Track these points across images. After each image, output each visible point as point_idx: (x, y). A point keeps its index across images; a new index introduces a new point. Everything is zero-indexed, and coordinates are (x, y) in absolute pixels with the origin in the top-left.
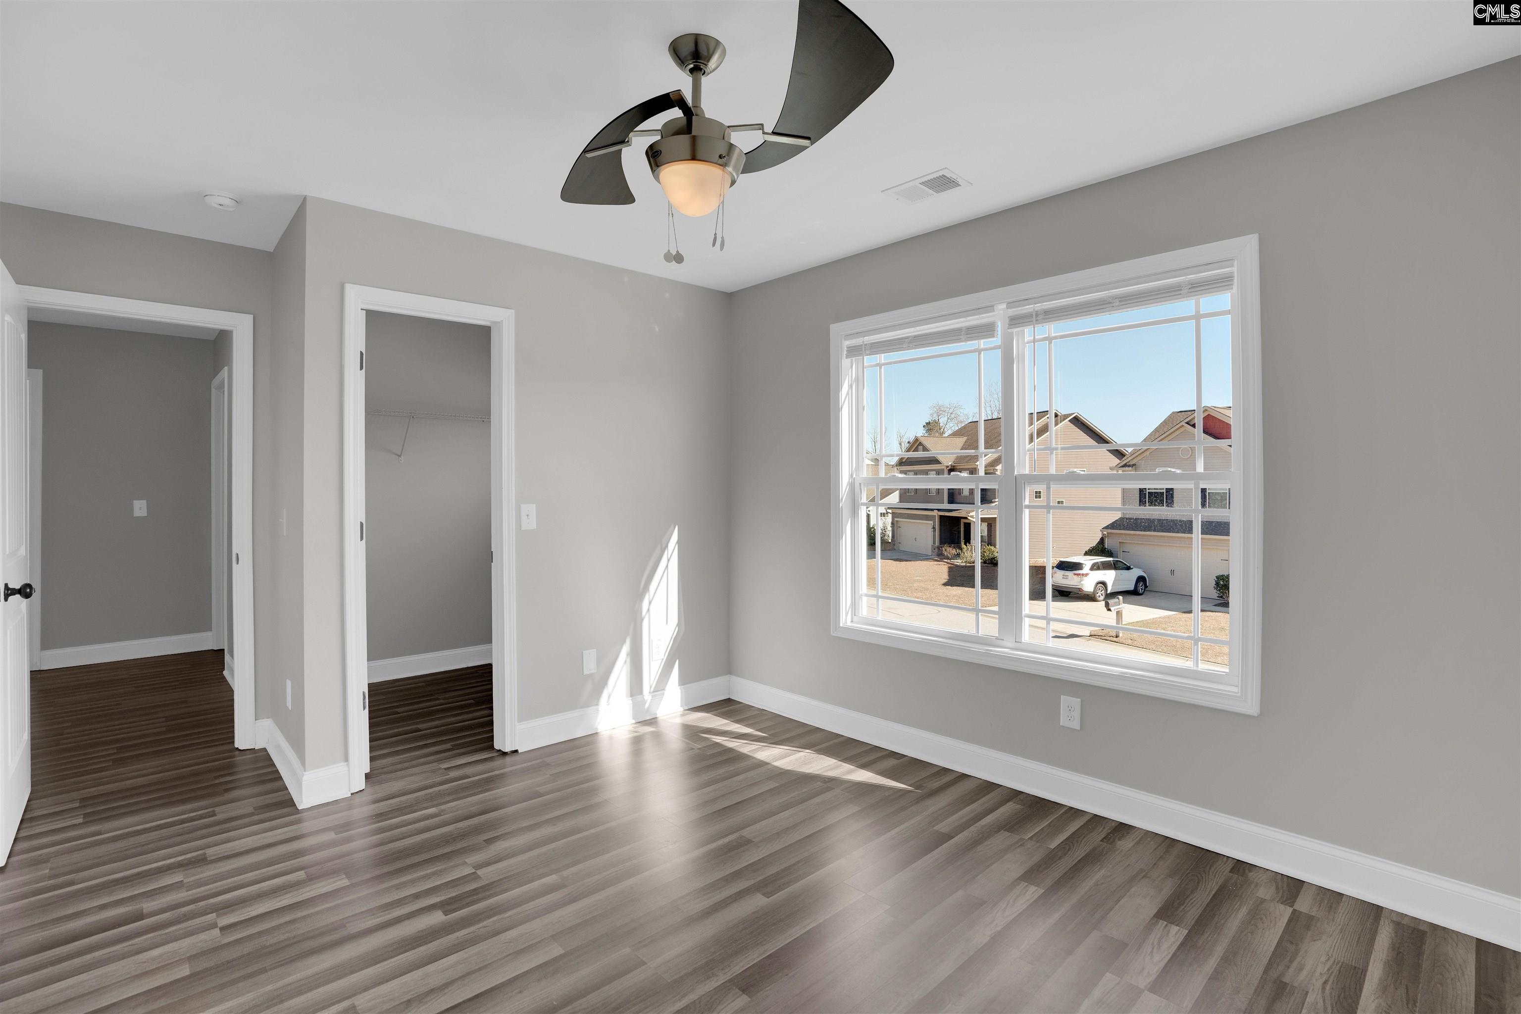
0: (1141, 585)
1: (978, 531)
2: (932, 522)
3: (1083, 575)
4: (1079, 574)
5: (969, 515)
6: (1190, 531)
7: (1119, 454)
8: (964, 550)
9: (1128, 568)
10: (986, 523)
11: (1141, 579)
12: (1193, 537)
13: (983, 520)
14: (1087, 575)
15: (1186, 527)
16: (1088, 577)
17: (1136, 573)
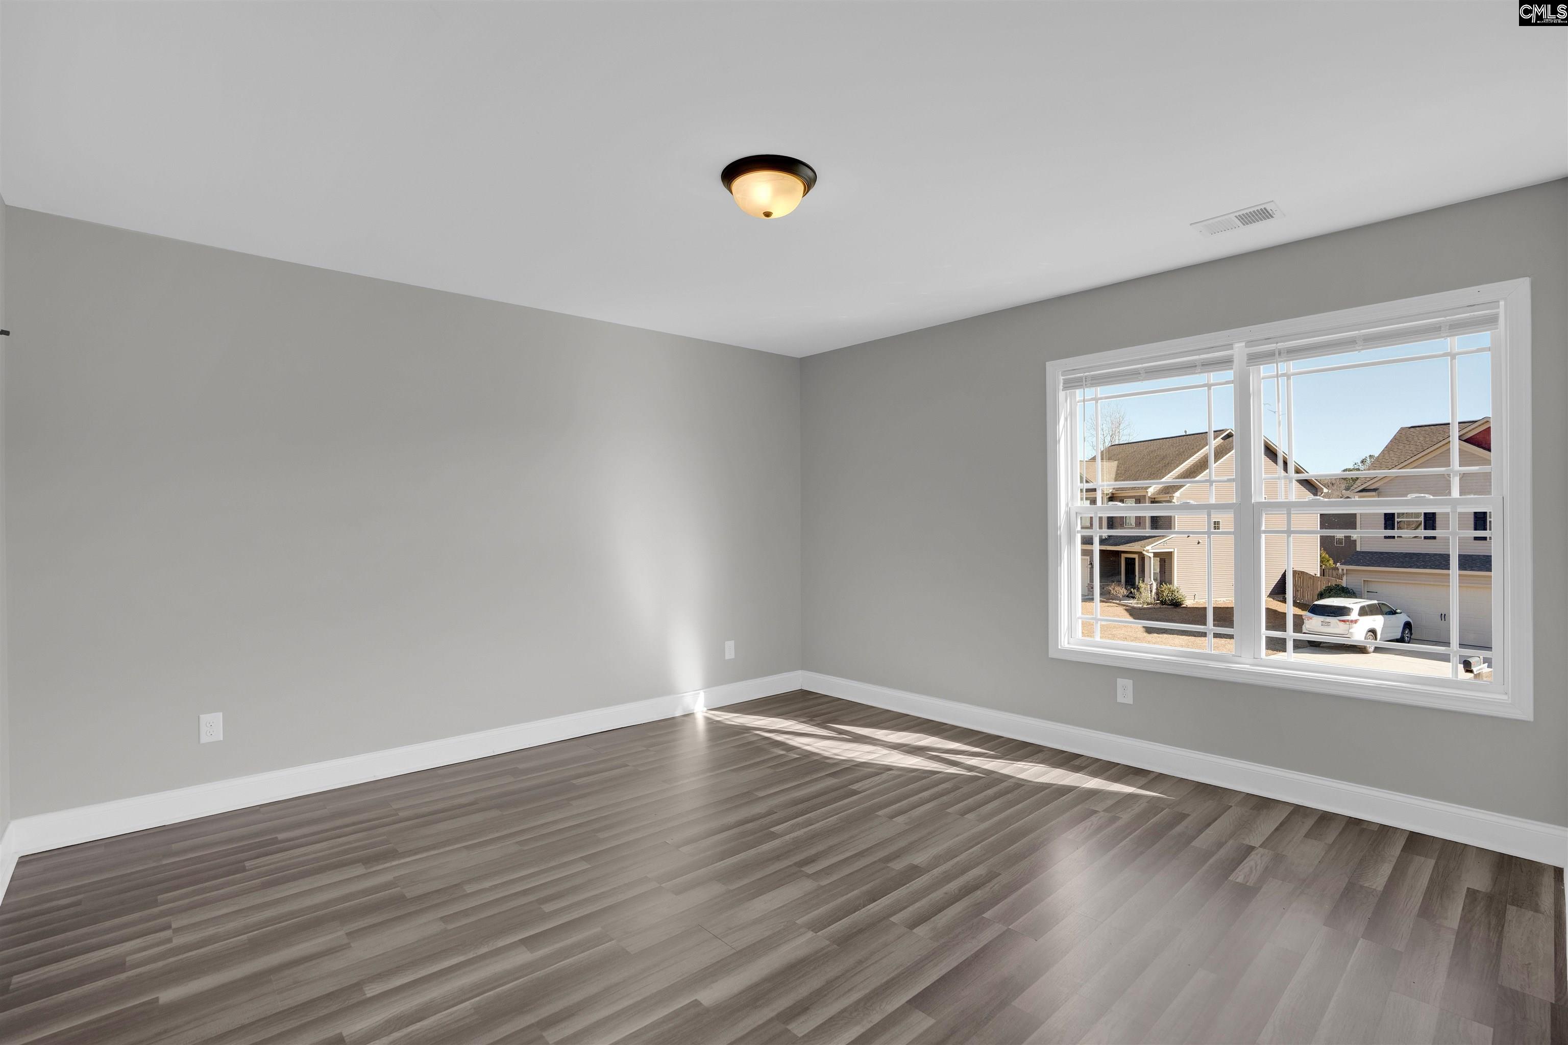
0: (1407, 632)
1: (1153, 567)
2: (1088, 558)
3: (1352, 621)
4: (1348, 621)
5: (1145, 549)
6: (1447, 566)
7: (1308, 484)
8: (1142, 590)
9: (1393, 613)
10: (1159, 559)
11: (1408, 625)
12: (1451, 573)
13: (1156, 555)
14: (1356, 621)
15: (1441, 561)
16: (1358, 623)
17: (1402, 619)
